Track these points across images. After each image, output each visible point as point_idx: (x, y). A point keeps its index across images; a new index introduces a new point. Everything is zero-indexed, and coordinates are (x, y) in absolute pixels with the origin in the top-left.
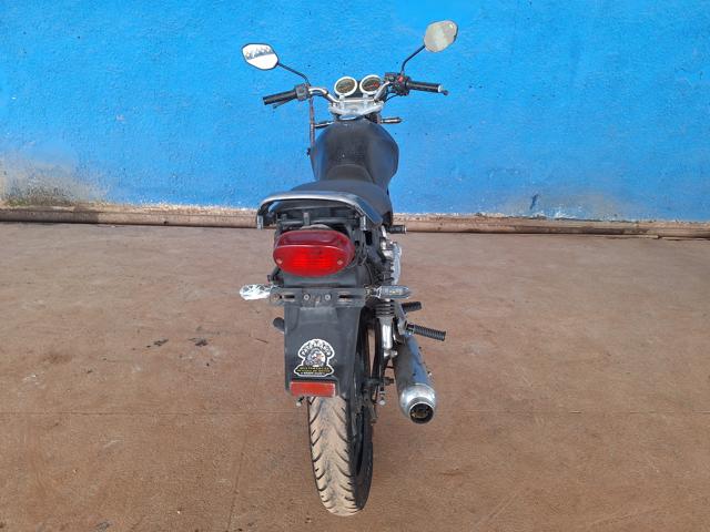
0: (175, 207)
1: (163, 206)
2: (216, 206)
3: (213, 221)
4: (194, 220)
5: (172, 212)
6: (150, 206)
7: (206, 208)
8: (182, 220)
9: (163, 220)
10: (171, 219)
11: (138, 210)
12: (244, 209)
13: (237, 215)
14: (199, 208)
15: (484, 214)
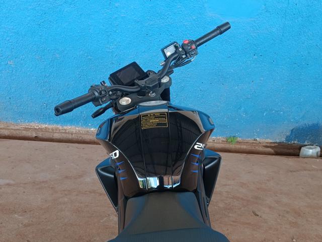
0: (44, 126)
1: (35, 125)
2: (73, 127)
3: (70, 137)
4: (57, 136)
5: (41, 129)
6: (25, 125)
7: (65, 127)
8: (47, 135)
9: (34, 135)
10: (40, 135)
11: (16, 127)
12: (92, 129)
13: (87, 133)
14: (60, 128)
15: (258, 139)
